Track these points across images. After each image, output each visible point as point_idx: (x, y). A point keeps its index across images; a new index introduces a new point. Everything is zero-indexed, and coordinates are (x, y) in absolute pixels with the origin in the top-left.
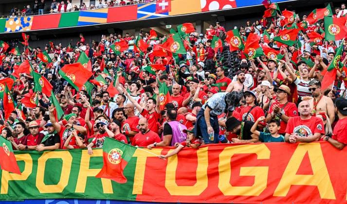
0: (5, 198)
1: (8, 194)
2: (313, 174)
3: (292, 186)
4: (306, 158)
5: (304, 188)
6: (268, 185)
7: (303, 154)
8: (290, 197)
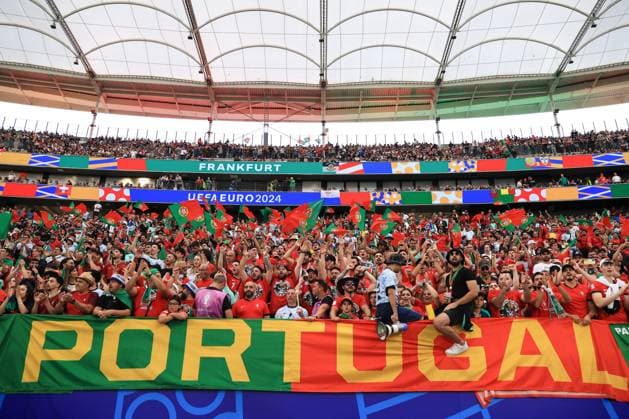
0: (32, 389)
1: (39, 382)
2: (539, 353)
3: (518, 368)
4: (528, 337)
5: (533, 369)
6: (488, 368)
7: (523, 333)
8: (519, 381)
